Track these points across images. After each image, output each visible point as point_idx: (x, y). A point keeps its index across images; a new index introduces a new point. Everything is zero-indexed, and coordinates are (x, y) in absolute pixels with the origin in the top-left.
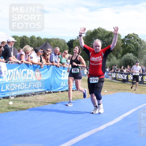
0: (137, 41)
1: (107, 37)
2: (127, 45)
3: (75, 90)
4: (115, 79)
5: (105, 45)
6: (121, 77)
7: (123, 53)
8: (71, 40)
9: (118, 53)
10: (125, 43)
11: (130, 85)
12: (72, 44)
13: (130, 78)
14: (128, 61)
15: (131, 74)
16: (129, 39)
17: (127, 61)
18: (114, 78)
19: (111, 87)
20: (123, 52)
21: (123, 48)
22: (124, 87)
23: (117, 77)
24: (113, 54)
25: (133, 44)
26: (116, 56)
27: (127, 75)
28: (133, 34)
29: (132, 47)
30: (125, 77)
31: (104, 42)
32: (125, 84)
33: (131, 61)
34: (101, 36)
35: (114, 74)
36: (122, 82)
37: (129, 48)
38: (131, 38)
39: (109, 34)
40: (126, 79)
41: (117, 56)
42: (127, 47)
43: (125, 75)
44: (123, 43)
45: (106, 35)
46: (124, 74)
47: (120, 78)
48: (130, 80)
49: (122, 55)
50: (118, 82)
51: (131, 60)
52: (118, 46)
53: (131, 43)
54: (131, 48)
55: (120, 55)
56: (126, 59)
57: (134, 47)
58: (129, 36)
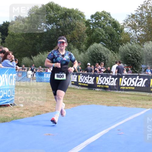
0: (109, 23)
1: (62, 18)
2: (93, 30)
3: (11, 105)
4: (76, 84)
5: (60, 31)
6: (86, 81)
7: (89, 43)
8: (4, 22)
9: (81, 42)
10: (92, 27)
11: (99, 93)
12: (7, 30)
13: (100, 82)
14: (96, 55)
15: (100, 76)
16: (97, 21)
17: (94, 55)
18: (75, 82)
19: (70, 97)
20: (88, 41)
21: (88, 35)
22: (90, 96)
23: (79, 81)
24: (74, 45)
25: (104, 28)
26: (78, 48)
27: (94, 78)
28: (103, 12)
29: (101, 33)
30: (91, 80)
31: (59, 25)
32: (92, 92)
33: (101, 56)
34: (52, 16)
35: (75, 76)
36: (87, 88)
37: (98, 35)
38: (100, 18)
39: (66, 13)
40: (93, 83)
41: (80, 47)
42: (94, 34)
43: (91, 78)
44: (88, 27)
45: (61, 15)
46: (90, 76)
47: (83, 82)
48: (99, 85)
49: (86, 46)
50: (81, 88)
51: (101, 53)
52: (81, 31)
53: (100, 27)
54: (100, 35)
55: (84, 46)
56: (94, 51)
57: (104, 32)
58: (97, 16)
